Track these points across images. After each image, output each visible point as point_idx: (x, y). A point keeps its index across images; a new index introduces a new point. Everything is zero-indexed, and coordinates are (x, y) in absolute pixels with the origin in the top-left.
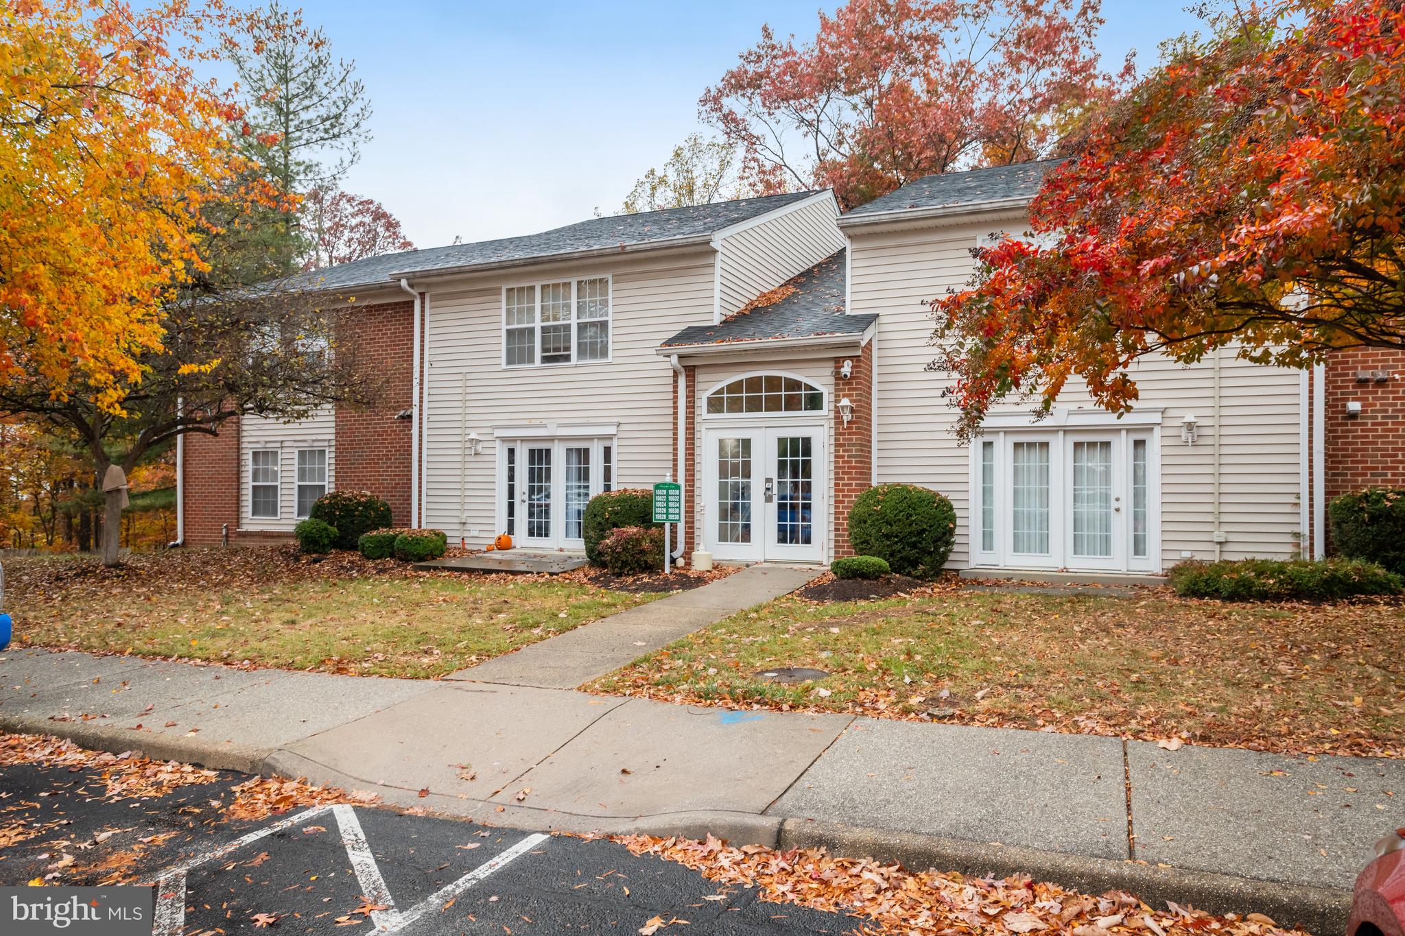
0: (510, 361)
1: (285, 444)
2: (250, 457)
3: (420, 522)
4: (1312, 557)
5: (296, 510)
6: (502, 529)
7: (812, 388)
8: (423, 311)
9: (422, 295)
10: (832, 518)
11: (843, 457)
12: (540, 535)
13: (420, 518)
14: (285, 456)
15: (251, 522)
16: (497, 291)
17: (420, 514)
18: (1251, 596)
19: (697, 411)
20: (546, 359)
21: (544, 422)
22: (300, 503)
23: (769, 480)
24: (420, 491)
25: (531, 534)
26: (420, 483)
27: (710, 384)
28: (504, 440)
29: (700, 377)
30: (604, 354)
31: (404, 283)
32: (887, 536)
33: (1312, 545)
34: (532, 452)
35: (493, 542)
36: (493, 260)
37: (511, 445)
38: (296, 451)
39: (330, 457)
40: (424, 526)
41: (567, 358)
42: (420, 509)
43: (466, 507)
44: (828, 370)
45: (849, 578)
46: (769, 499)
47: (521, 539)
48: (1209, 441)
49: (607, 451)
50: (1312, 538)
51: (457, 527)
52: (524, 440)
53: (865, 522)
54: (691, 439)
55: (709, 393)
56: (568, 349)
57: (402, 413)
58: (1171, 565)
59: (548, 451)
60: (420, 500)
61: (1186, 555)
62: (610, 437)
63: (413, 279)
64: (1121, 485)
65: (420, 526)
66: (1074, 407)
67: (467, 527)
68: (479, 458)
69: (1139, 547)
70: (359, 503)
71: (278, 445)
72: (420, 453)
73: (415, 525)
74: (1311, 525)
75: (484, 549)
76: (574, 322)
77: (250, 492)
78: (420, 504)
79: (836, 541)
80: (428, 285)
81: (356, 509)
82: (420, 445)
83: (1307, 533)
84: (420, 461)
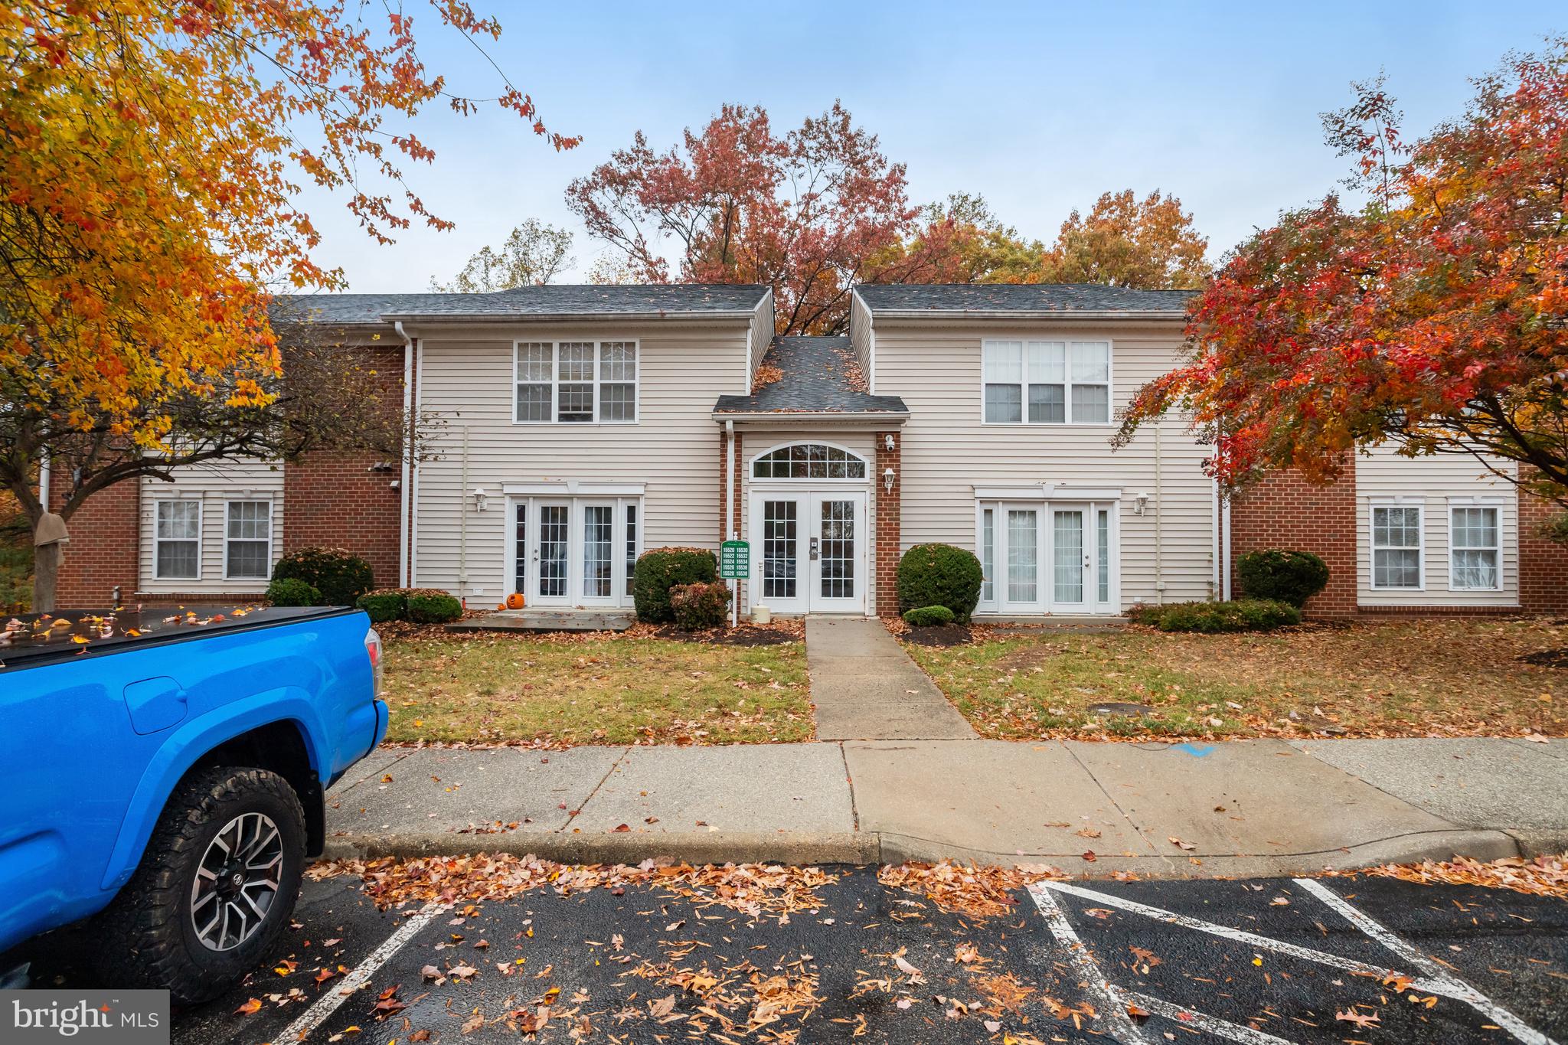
0: (521, 416)
1: (209, 495)
2: (156, 508)
3: (409, 581)
4: (1221, 599)
5: (225, 569)
6: (510, 589)
7: (854, 458)
8: (415, 358)
9: (414, 341)
10: (874, 574)
11: (885, 519)
12: (554, 593)
13: (409, 577)
14: (207, 508)
15: (153, 582)
16: (509, 345)
17: (409, 572)
18: (1222, 629)
19: (744, 475)
20: (562, 417)
21: (563, 480)
22: (229, 561)
23: (814, 540)
24: (410, 549)
25: (543, 592)
26: (410, 540)
27: (758, 451)
28: (513, 496)
29: (746, 443)
30: (631, 415)
31: (398, 326)
32: (941, 589)
33: (1221, 590)
34: (545, 510)
35: (504, 602)
36: (512, 312)
37: (521, 502)
38: (226, 503)
39: (276, 510)
40: (414, 586)
41: (589, 417)
42: (409, 567)
43: (468, 565)
44: (870, 444)
45: (928, 626)
46: (813, 557)
47: (533, 596)
48: (1153, 513)
49: (631, 511)
50: (1221, 586)
51: (457, 586)
52: (537, 497)
53: (921, 577)
54: (738, 501)
55: (756, 458)
56: (590, 408)
57: (377, 465)
58: (1127, 608)
59: (564, 510)
60: (410, 558)
61: (1138, 600)
62: (637, 497)
63: (409, 322)
64: (1091, 546)
65: (409, 586)
66: (1058, 483)
67: (468, 586)
68: (484, 515)
69: (1103, 595)
70: (342, 562)
71: (200, 495)
72: (411, 508)
73: (403, 585)
74: (1221, 576)
75: (496, 608)
76: (597, 382)
77: (155, 549)
78: (410, 563)
79: (878, 594)
80: (421, 331)
81: (340, 568)
82: (411, 499)
83: (1218, 582)
84: (410, 517)
